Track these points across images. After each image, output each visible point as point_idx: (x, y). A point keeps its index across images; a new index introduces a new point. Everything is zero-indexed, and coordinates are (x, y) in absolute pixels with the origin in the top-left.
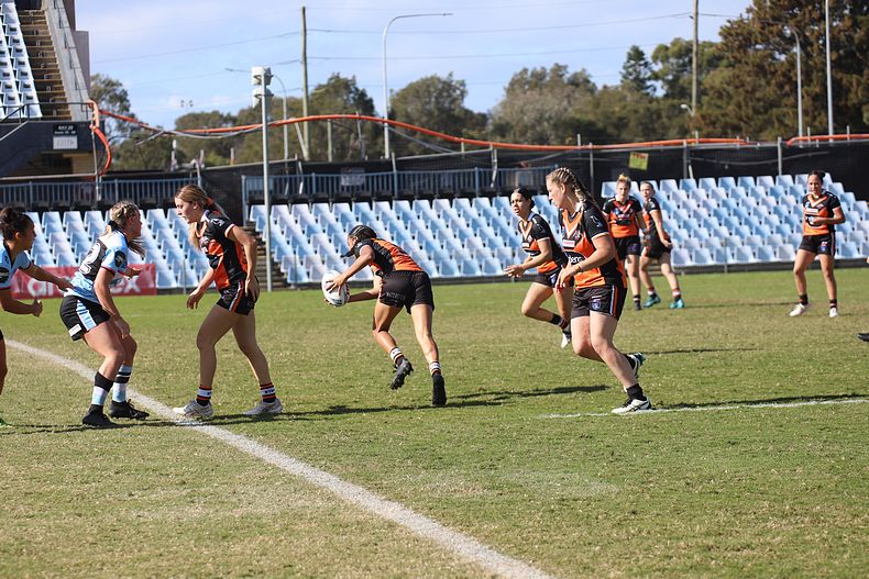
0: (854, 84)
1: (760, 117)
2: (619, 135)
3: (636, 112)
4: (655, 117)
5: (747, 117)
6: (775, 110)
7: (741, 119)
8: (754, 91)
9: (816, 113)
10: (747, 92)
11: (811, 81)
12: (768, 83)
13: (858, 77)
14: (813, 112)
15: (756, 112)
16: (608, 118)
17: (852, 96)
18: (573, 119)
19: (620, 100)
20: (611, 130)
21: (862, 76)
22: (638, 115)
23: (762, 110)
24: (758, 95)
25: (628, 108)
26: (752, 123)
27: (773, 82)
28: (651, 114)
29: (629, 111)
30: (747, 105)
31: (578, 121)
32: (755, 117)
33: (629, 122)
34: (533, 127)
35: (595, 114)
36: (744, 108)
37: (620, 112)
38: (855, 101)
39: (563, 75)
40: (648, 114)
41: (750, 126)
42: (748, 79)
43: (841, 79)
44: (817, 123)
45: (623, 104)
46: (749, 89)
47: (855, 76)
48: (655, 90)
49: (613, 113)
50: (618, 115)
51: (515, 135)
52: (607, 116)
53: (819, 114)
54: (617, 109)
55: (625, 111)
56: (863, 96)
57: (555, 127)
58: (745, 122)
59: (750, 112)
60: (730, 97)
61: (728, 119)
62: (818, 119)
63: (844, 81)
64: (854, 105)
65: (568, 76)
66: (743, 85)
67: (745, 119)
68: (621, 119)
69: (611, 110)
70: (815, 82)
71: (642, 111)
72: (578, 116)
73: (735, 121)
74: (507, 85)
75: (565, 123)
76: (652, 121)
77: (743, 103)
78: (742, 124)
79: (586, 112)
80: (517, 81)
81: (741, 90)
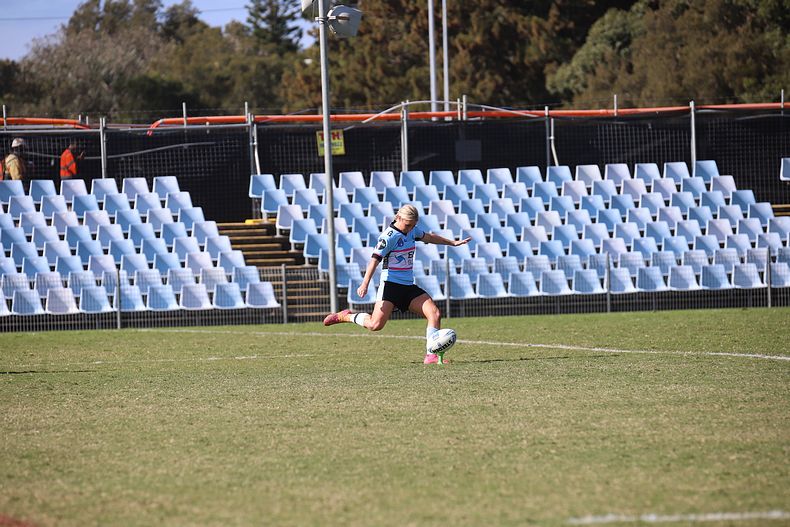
0: (534, 31)
1: (393, 80)
2: (219, 105)
3: (245, 69)
4: (273, 76)
5: (374, 80)
6: (413, 69)
7: (364, 84)
8: (385, 40)
9: (477, 76)
10: (375, 41)
11: (469, 25)
12: (408, 28)
13: (541, 20)
14: (473, 74)
15: (387, 72)
16: (203, 78)
17: (531, 50)
18: (145, 78)
19: (224, 51)
20: (205, 97)
21: (546, 18)
22: (246, 75)
23: (397, 70)
24: (392, 46)
25: (233, 62)
26: (381, 90)
27: (414, 26)
28: (268, 73)
29: (233, 68)
30: (373, 61)
31: (152, 81)
32: (386, 81)
33: (233, 84)
34: (84, 90)
35: (183, 71)
36: (370, 66)
37: (221, 68)
38: (536, 58)
39: (154, 9)
40: (263, 72)
41: (378, 93)
42: (378, 21)
43: (516, 23)
44: (477, 91)
45: (226, 56)
46: (379, 36)
47: (535, 18)
48: (300, 35)
49: (210, 70)
50: (215, 74)
51: (54, 101)
52: (199, 74)
53: (482, 77)
54: (217, 64)
55: (228, 68)
56: (546, 49)
57: (118, 90)
58: (371, 88)
59: (379, 71)
60: (351, 49)
61: (346, 84)
62: (480, 84)
63: (520, 27)
64: (534, 64)
65: (163, 10)
66: (370, 32)
67: (371, 83)
68: (220, 79)
69: (207, 65)
70: (475, 28)
71: (253, 67)
72: (153, 74)
73: (356, 87)
74: (66, 22)
75: (131, 84)
76: (270, 85)
77: (368, 60)
78: (366, 90)
79: (170, 68)
80: (83, 17)
81: (366, 38)
